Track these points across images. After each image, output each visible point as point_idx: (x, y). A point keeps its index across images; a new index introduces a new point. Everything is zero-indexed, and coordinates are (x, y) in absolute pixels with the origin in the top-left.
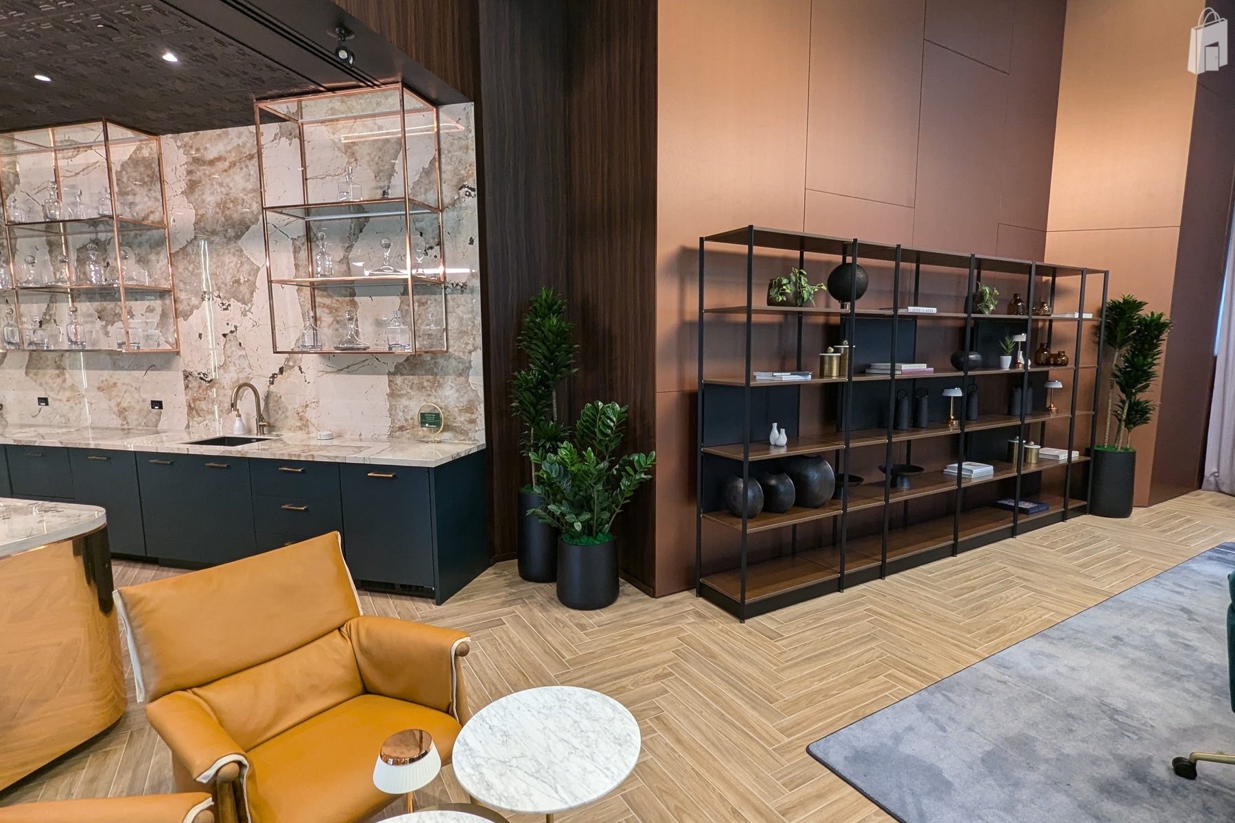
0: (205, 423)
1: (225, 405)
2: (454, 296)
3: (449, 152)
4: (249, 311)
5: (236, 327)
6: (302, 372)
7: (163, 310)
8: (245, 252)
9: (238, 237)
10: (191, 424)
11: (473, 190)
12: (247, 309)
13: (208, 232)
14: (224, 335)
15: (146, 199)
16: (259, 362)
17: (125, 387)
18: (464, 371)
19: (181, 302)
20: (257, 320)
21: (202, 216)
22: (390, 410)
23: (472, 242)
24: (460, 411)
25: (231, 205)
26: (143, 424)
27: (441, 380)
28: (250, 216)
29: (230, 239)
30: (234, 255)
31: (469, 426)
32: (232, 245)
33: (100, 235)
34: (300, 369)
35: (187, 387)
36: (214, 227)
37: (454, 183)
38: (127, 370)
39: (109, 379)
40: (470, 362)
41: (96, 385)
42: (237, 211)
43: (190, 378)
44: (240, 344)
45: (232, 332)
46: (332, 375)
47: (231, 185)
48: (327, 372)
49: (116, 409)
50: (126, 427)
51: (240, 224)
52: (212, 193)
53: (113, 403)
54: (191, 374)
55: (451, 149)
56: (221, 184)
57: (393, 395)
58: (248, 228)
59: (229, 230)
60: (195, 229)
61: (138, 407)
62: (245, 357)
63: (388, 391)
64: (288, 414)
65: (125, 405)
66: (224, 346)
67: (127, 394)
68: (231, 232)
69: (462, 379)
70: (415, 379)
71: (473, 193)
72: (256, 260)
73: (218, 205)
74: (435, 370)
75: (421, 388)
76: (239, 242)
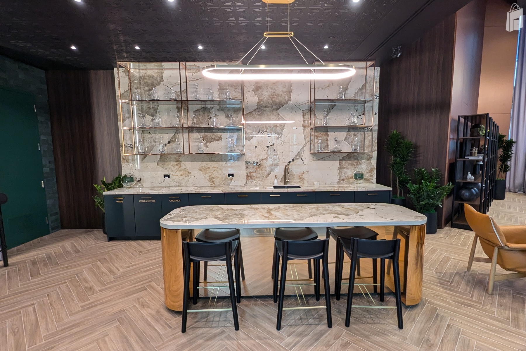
0: (254, 182)
1: (265, 174)
2: (368, 132)
3: (370, 83)
4: (280, 137)
5: (273, 144)
6: (302, 160)
7: (238, 137)
8: (280, 115)
9: (278, 109)
10: (247, 182)
11: (377, 96)
12: (279, 136)
13: (263, 106)
14: (268, 147)
15: (234, 92)
16: (283, 157)
17: (214, 169)
18: (370, 158)
19: (247, 134)
20: (284, 141)
21: (261, 100)
22: (339, 173)
23: (376, 114)
24: (367, 172)
25: (276, 97)
26: (222, 184)
27: (360, 162)
28: (284, 101)
29: (274, 109)
30: (275, 115)
31: (370, 178)
32: (275, 112)
33: (207, 106)
34: (302, 159)
35: (247, 167)
36: (267, 105)
37: (371, 94)
38: (216, 161)
39: (206, 166)
40: (372, 155)
41: (199, 168)
42: (278, 99)
43: (249, 164)
44: (275, 150)
45: (271, 145)
46: (316, 161)
47: (276, 89)
48: (314, 160)
49: (208, 178)
50: (213, 185)
51: (279, 104)
52: (267, 92)
53: (207, 176)
54: (249, 162)
55: (370, 82)
56: (272, 89)
57: (341, 168)
58: (283, 106)
59: (274, 106)
60: (257, 105)
61: (220, 177)
62: (277, 155)
63: (339, 166)
64: (294, 177)
65: (214, 176)
66: (267, 151)
67: (215, 171)
68: (275, 107)
69: (369, 161)
70: (350, 162)
71: (377, 98)
72: (285, 118)
73: (269, 96)
74: (358, 158)
75: (352, 165)
76: (278, 111)
